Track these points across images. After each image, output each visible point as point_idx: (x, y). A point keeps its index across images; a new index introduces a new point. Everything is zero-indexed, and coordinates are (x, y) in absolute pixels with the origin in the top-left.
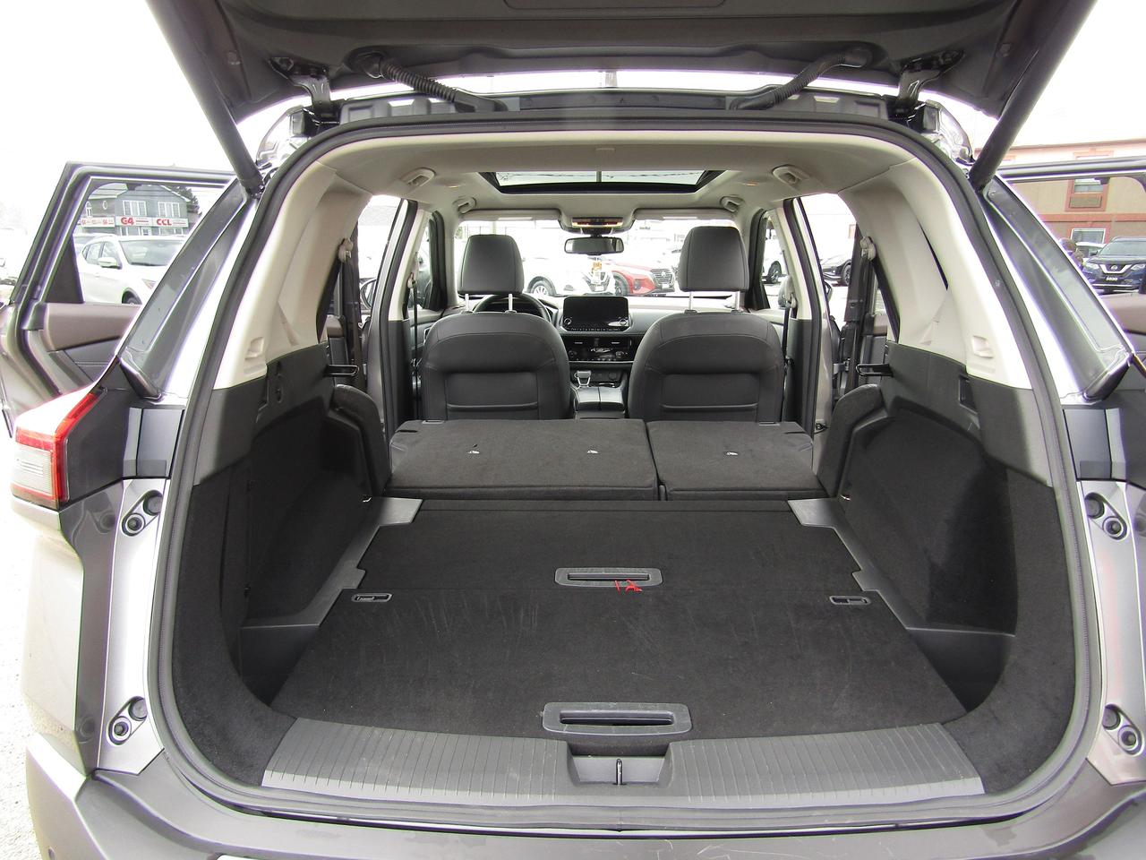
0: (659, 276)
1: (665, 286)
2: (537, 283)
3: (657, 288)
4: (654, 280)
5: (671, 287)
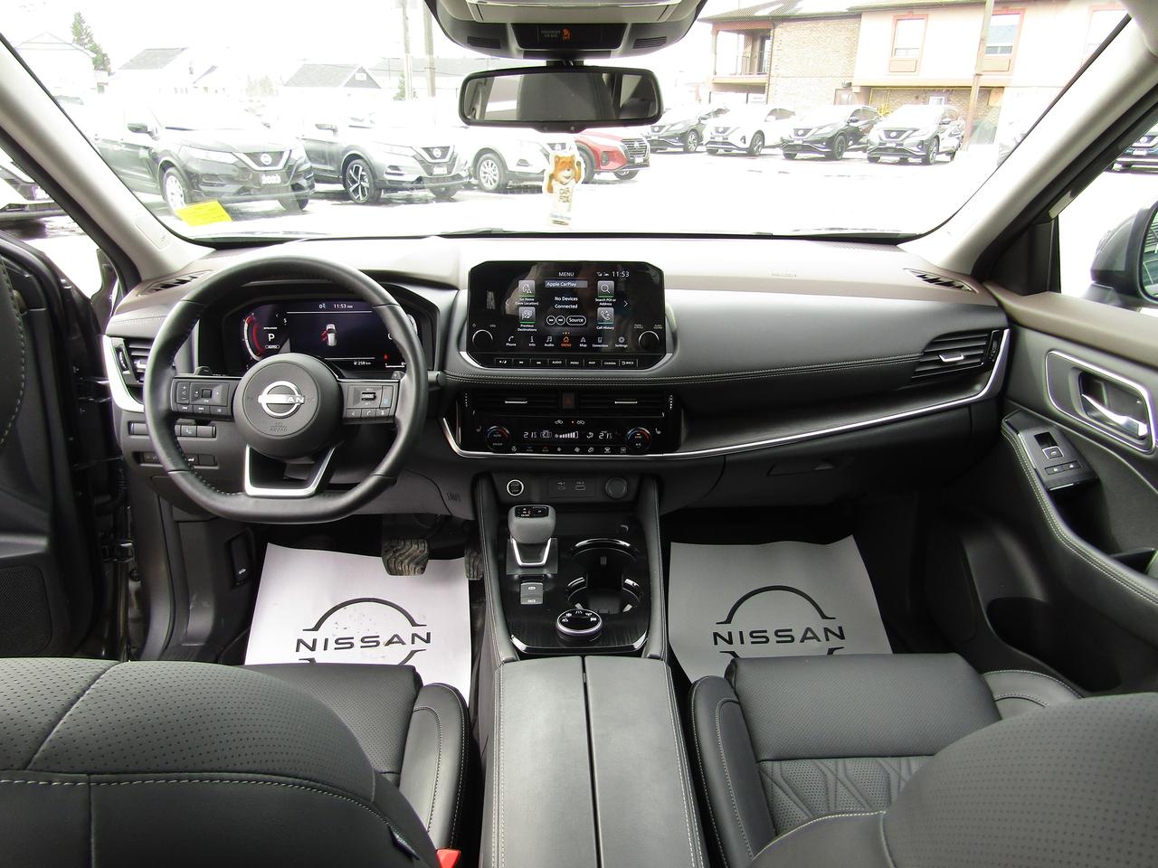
0: (631, 147)
1: (639, 160)
2: (484, 156)
3: (629, 162)
4: (626, 151)
5: (645, 161)
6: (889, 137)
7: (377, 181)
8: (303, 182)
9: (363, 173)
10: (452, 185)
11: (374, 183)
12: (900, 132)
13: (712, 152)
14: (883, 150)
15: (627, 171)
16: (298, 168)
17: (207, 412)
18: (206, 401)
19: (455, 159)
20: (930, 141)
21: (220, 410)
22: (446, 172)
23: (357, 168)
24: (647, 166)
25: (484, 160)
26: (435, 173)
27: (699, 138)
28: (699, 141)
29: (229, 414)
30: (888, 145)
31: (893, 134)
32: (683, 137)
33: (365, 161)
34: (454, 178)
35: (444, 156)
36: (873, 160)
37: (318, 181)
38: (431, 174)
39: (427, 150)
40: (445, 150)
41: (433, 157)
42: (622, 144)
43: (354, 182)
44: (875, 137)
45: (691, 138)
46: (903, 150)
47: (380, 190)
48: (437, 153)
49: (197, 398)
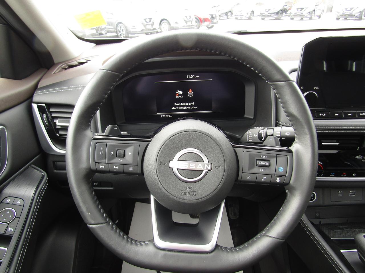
1: (215, 21)
2: (163, 21)
4: (211, 18)
5: (217, 21)
6: (298, 11)
7: (128, 31)
8: (103, 32)
9: (123, 29)
10: (153, 32)
11: (127, 32)
12: (302, 9)
13: (236, 18)
14: (296, 15)
15: (210, 26)
16: (101, 27)
17: (121, 170)
18: (120, 160)
19: (154, 23)
20: (312, 12)
21: (131, 169)
22: (151, 27)
23: (121, 27)
24: (217, 23)
25: (163, 23)
26: (147, 28)
27: (232, 14)
28: (232, 15)
29: (140, 171)
30: (297, 14)
31: (300, 10)
32: (226, 14)
33: (123, 24)
34: (153, 29)
35: (150, 22)
36: (292, 19)
37: (108, 32)
38: (146, 28)
39: (145, 19)
40: (150, 19)
41: (146, 22)
42: (210, 16)
43: (120, 32)
44: (293, 11)
45: (229, 14)
46: (303, 15)
47: (129, 34)
48: (148, 20)
49: (113, 158)
